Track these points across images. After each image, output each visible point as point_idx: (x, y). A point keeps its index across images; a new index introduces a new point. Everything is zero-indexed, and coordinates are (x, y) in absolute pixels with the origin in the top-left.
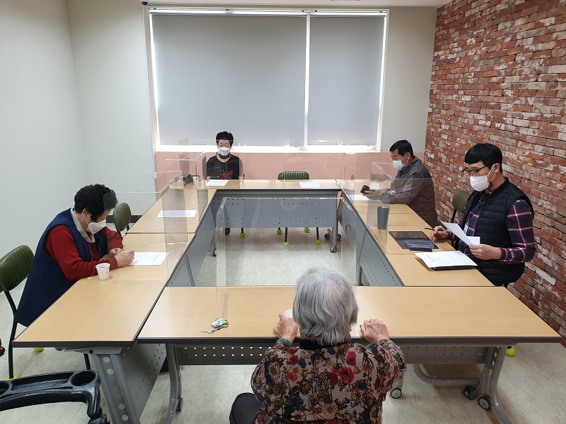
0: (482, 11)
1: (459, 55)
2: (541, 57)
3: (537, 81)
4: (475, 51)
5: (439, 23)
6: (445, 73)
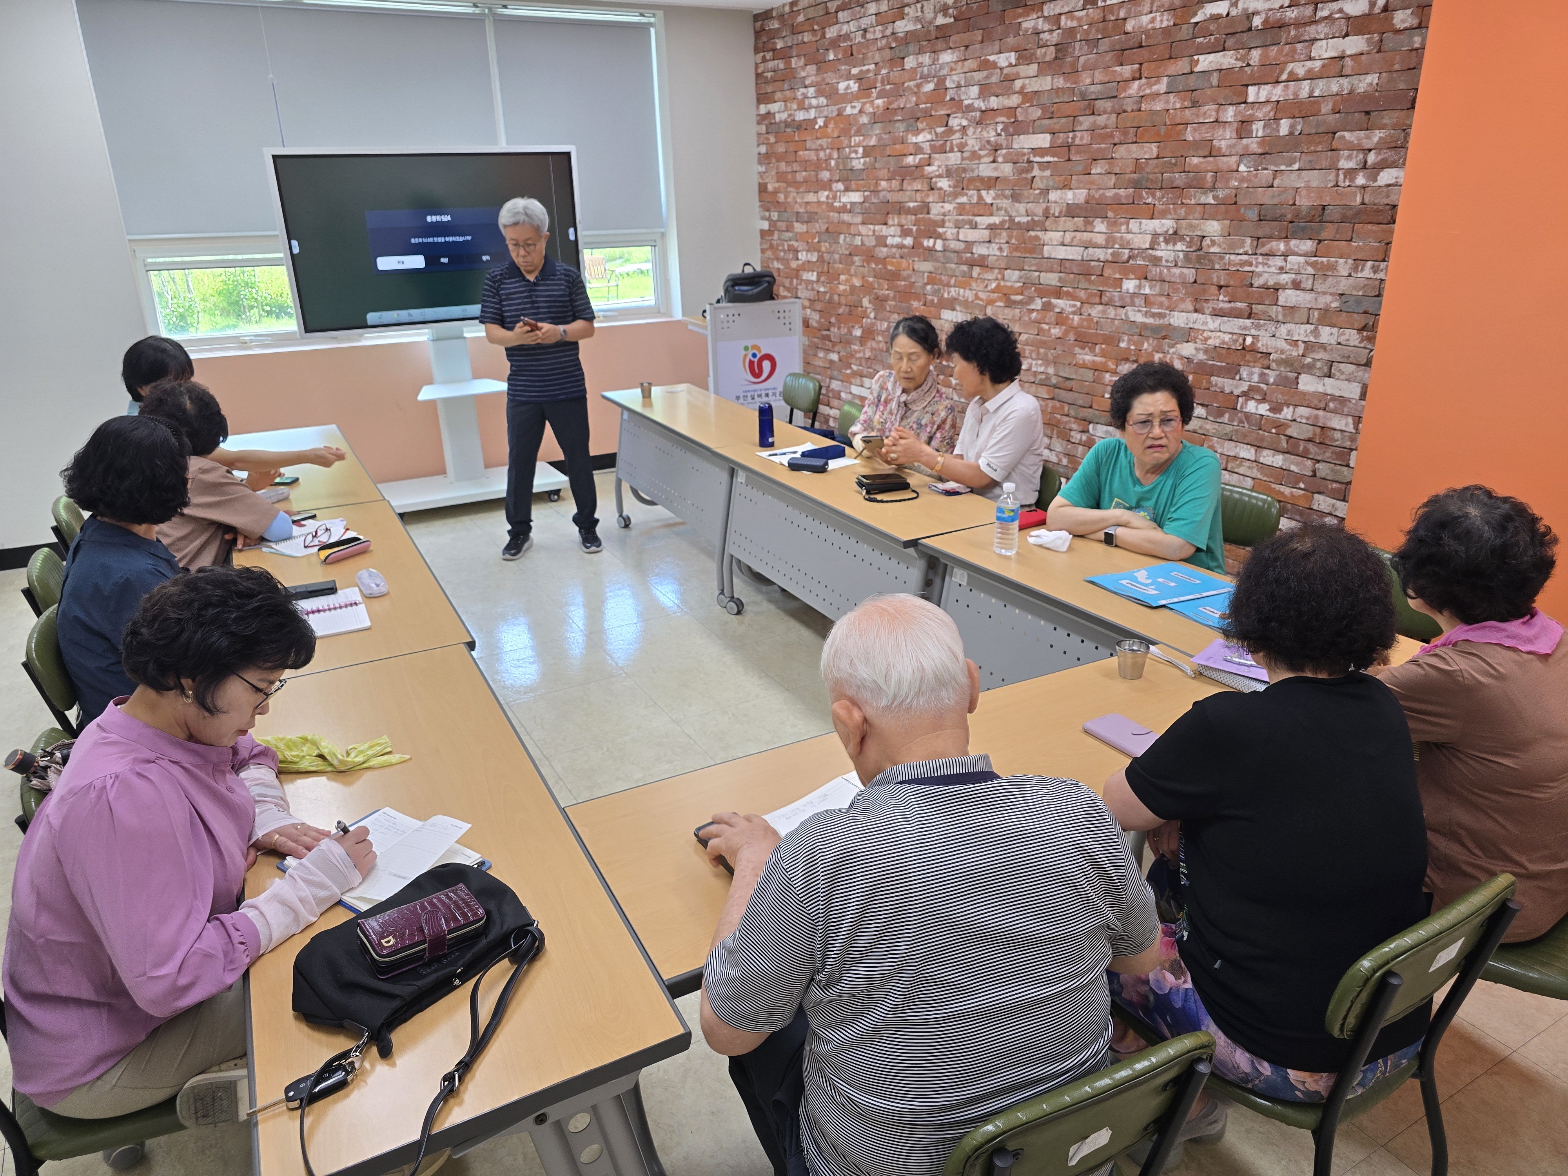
0: (865, 30)
1: (821, 112)
2: (998, 120)
3: (994, 161)
4: (858, 105)
5: (760, 45)
6: (792, 148)
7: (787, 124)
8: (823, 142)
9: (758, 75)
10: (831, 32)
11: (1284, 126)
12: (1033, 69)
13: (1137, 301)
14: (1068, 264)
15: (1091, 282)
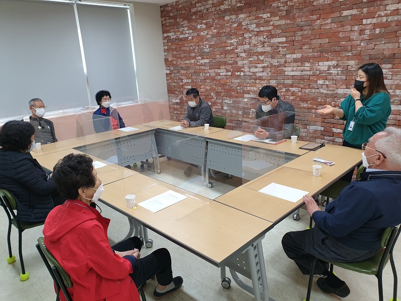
0: (208, 9)
1: (190, 35)
2: (264, 34)
3: (263, 47)
4: (206, 32)
5: (163, 15)
6: (178, 46)
7: (176, 39)
8: (192, 44)
9: (162, 25)
10: (193, 10)
11: (377, 31)
12: (277, 18)
13: (324, 87)
14: (295, 77)
15: (305, 82)
